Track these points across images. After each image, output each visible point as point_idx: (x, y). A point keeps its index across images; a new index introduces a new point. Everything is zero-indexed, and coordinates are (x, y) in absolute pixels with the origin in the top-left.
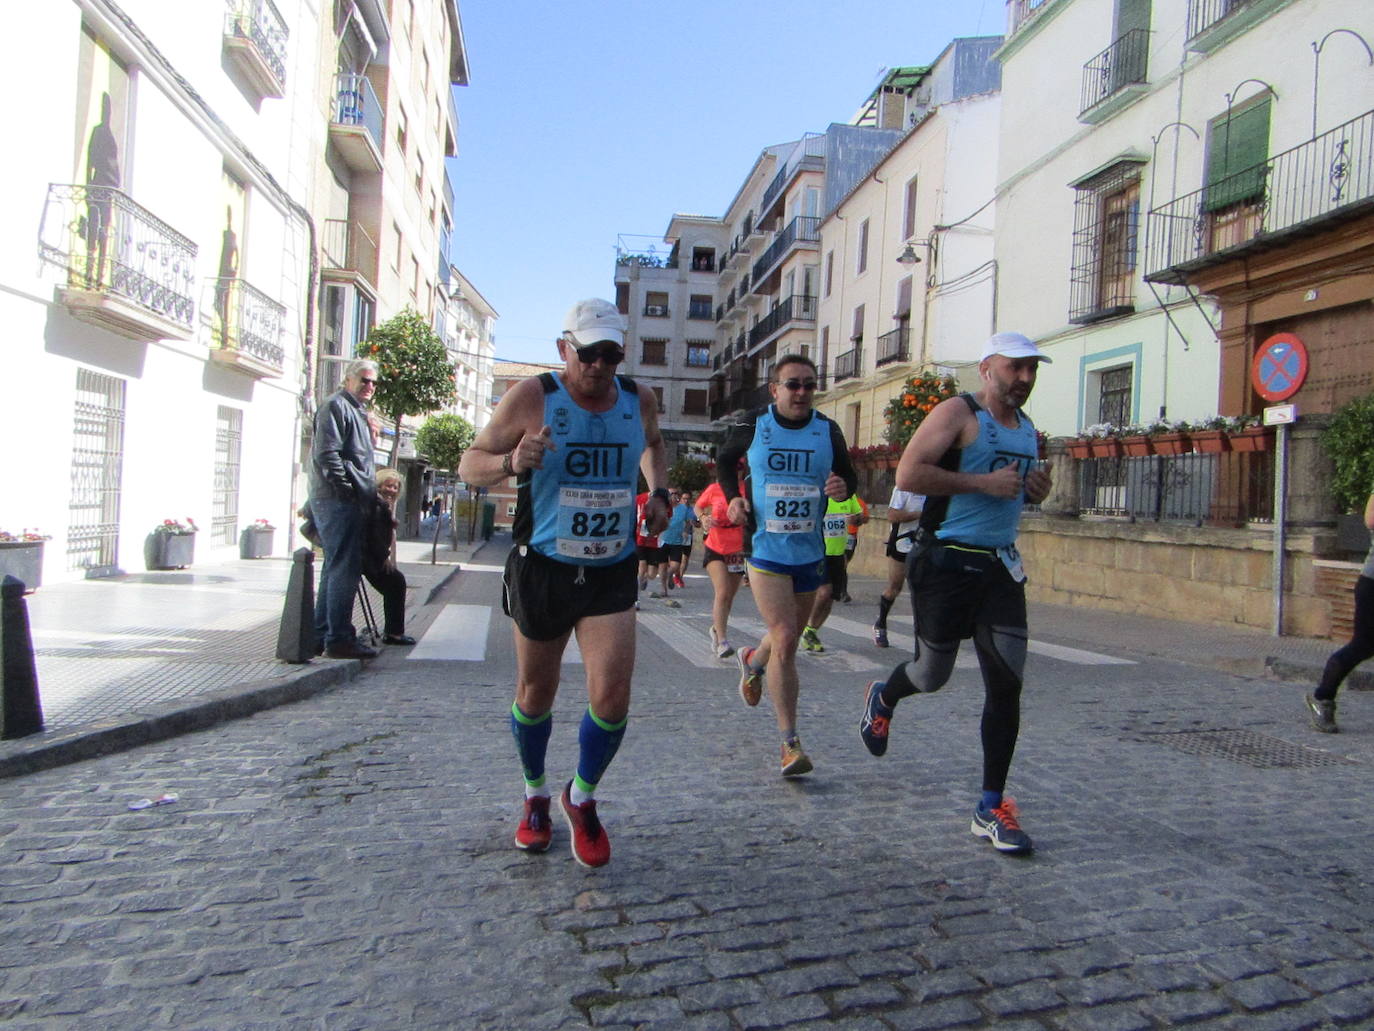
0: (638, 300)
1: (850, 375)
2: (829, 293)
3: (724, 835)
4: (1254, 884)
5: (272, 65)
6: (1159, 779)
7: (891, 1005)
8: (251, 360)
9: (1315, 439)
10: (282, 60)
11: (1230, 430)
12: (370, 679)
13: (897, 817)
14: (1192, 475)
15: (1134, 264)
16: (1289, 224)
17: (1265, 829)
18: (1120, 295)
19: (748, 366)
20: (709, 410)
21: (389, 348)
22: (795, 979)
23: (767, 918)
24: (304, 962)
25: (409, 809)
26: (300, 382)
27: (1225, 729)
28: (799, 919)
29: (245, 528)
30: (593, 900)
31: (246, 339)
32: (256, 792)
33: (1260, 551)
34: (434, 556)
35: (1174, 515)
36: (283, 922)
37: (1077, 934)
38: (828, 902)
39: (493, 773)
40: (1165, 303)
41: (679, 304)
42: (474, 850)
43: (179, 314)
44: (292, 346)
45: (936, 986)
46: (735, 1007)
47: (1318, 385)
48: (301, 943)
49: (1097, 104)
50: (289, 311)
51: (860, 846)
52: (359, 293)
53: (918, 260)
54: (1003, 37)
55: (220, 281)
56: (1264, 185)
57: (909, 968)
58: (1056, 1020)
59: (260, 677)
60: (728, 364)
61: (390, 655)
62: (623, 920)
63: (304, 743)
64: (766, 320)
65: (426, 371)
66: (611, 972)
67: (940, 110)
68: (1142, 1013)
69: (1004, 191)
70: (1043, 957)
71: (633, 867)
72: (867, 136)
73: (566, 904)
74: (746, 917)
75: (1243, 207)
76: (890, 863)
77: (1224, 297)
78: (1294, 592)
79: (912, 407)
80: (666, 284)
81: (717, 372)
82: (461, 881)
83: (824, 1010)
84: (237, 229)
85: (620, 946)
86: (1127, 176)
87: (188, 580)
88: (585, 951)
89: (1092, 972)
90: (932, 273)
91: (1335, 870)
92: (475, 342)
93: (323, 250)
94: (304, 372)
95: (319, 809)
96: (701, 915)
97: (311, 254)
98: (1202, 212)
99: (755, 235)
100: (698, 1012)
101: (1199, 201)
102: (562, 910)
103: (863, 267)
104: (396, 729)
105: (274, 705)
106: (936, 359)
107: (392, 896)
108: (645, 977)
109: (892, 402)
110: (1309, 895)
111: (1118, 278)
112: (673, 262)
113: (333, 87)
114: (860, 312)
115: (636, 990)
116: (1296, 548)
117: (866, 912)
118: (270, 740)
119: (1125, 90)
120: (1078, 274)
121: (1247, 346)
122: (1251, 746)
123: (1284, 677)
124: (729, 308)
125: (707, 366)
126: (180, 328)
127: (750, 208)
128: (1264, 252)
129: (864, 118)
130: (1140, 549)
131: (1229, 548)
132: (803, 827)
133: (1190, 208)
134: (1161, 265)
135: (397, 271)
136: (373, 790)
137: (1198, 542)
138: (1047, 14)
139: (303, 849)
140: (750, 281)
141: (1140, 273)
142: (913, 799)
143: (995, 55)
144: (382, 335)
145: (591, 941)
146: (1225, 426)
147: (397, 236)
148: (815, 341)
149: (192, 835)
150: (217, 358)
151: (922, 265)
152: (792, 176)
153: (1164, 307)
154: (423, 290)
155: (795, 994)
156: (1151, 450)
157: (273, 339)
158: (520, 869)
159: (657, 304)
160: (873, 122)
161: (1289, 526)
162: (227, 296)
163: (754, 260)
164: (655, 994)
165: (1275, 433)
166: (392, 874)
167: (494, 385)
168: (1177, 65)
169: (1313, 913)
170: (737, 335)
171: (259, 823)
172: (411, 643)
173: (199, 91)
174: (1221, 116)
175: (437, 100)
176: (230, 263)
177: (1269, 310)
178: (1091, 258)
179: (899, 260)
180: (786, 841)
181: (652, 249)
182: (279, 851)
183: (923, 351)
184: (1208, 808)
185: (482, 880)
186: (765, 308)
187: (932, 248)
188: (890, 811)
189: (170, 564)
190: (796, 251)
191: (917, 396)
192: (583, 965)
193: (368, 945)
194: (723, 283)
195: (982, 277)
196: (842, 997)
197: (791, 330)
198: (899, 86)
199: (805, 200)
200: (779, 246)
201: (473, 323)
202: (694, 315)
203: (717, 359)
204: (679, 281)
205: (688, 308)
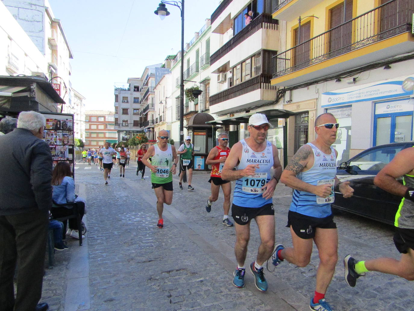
0: (120, 99)
2: (156, 104)
19: (145, 117)
20: (139, 125)
41: (131, 99)
60: (142, 115)
67: (166, 76)
72: (164, 70)
80: (127, 95)
81: (140, 117)
90: (166, 106)
92: (79, 106)
99: (145, 86)
106: (167, 122)
112: (129, 90)
124: (142, 102)
125: (138, 115)
138: (174, 67)
148: (155, 113)
152: (149, 76)
159: (125, 100)
163: (145, 92)
167: (85, 117)
179: (160, 103)
181: (124, 86)
183: (165, 120)
187: (166, 101)
190: (149, 94)
194: (141, 94)
197: (149, 111)
198: (170, 59)
199: (151, 83)
200: (148, 91)
201: (79, 101)
202: (135, 102)
203: (140, 113)
204: (131, 94)
205: (133, 100)
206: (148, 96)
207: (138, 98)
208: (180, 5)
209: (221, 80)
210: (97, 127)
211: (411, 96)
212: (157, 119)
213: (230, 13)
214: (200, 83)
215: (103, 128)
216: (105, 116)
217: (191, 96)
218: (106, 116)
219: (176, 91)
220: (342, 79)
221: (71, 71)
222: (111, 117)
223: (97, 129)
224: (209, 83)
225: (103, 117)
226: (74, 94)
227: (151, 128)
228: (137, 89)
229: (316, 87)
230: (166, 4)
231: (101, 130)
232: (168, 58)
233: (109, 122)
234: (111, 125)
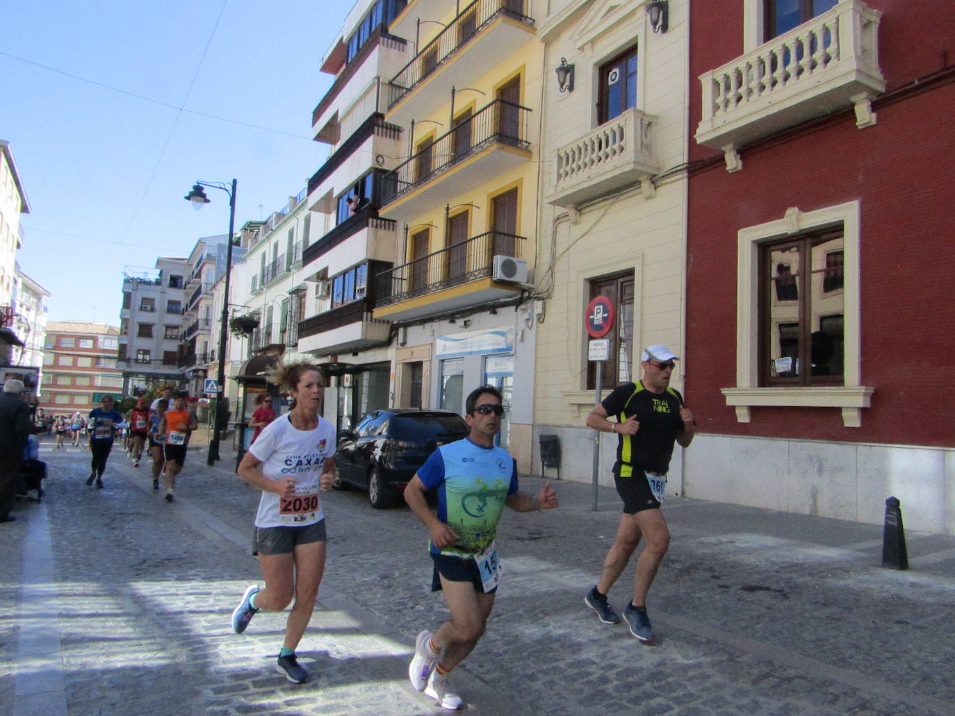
0: (136, 302)
19: (189, 345)
20: (177, 363)
41: (161, 305)
67: (235, 266)
80: (153, 293)
81: (180, 344)
92: (33, 312)
112: (158, 283)
125: (176, 338)
138: (252, 252)
148: (210, 339)
159: (148, 305)
167: (46, 337)
181: (146, 273)
194: (187, 294)
198: (251, 229)
199: (207, 275)
200: (198, 292)
201: (33, 300)
202: (170, 311)
203: (181, 335)
204: (161, 292)
205: (166, 307)
206: (198, 303)
207: (178, 303)
208: (230, 188)
209: (320, 294)
210: (75, 362)
211: (511, 353)
212: (213, 352)
213: (332, 189)
214: (290, 293)
215: (89, 365)
216: (97, 337)
217: (239, 329)
218: (99, 336)
219: (251, 300)
220: (456, 320)
221: (22, 240)
222: (111, 339)
223: (75, 366)
224: (305, 296)
225: (91, 338)
226: (24, 284)
227: (200, 370)
228: (175, 282)
229: (431, 327)
230: (204, 186)
231: (85, 369)
232: (249, 226)
233: (104, 351)
234: (109, 358)
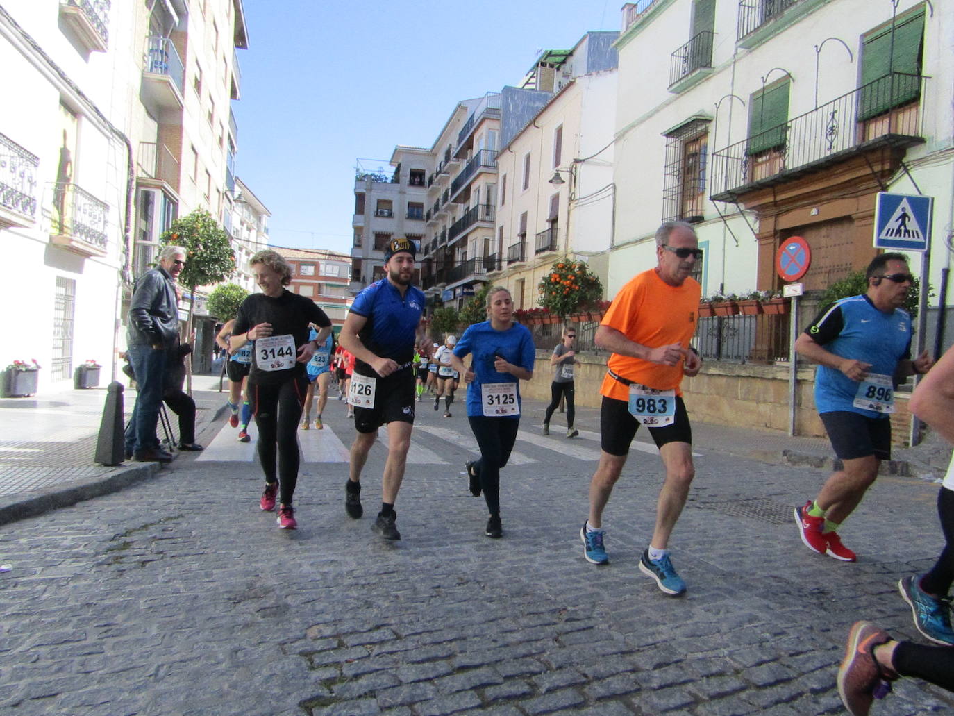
0: (371, 205)
1: (518, 260)
2: (503, 203)
3: (416, 581)
4: (766, 602)
5: (98, 28)
6: (711, 533)
7: (524, 696)
8: (82, 244)
9: (815, 306)
10: (106, 25)
11: (763, 300)
12: (167, 476)
13: (536, 565)
14: (738, 330)
15: (704, 188)
16: (800, 164)
17: (776, 565)
18: (694, 208)
19: (448, 253)
21: (186, 236)
22: (460, 680)
23: (442, 639)
24: (103, 686)
25: (190, 571)
26: (121, 260)
27: (755, 499)
28: (464, 639)
29: (78, 367)
30: (320, 631)
31: (78, 228)
32: (74, 562)
33: (781, 380)
34: (221, 386)
35: (728, 356)
36: (89, 657)
37: (650, 641)
38: (485, 626)
39: (253, 542)
40: (723, 214)
41: (400, 208)
42: (235, 599)
43: (24, 208)
44: (114, 234)
45: (554, 681)
46: (416, 703)
47: (819, 271)
48: (100, 672)
49: (680, 80)
50: (111, 207)
51: (510, 586)
52: (166, 196)
53: (563, 182)
54: (618, 32)
55: (57, 185)
56: (786, 139)
57: (537, 670)
58: (633, 700)
59: (82, 476)
60: (435, 251)
61: (184, 458)
62: (341, 645)
63: (113, 524)
64: (460, 221)
65: (213, 253)
66: (329, 683)
68: (690, 693)
69: (619, 137)
70: (628, 658)
71: (349, 607)
72: (532, 96)
73: (299, 634)
74: (427, 638)
75: (772, 151)
76: (530, 597)
77: (762, 212)
78: (803, 407)
79: (559, 283)
80: (390, 195)
81: (427, 256)
82: (224, 621)
83: (478, 701)
84: (71, 147)
85: (337, 664)
86: (699, 129)
87: (33, 405)
88: (312, 668)
89: (658, 666)
90: (573, 191)
91: (816, 591)
92: (254, 233)
93: (138, 164)
94: (124, 252)
95: (121, 572)
96: (396, 639)
97: (129, 167)
98: (746, 154)
99: (453, 162)
100: (389, 708)
101: (745, 147)
102: (298, 639)
103: (526, 186)
104: (184, 512)
105: (92, 497)
106: (575, 250)
107: (171, 635)
108: (354, 685)
109: (544, 279)
110: (800, 608)
111: (693, 197)
112: (396, 179)
113: (144, 45)
114: (524, 216)
115: (347, 695)
116: (804, 378)
117: (511, 631)
118: (88, 523)
119: (698, 71)
120: (668, 194)
121: (775, 244)
122: (771, 509)
123: (794, 463)
124: (435, 212)
126: (25, 219)
127: (450, 142)
128: (785, 182)
129: (527, 83)
130: (706, 379)
131: (762, 378)
132: (472, 574)
133: (739, 152)
134: (721, 189)
135: (194, 181)
136: (162, 558)
137: (743, 374)
139: (108, 602)
140: (450, 194)
141: (707, 195)
142: (548, 552)
143: (614, 44)
144: (181, 227)
145: (317, 660)
146: (759, 297)
147: (194, 155)
148: (494, 236)
149: (21, 595)
150: (54, 241)
151: (566, 185)
152: (479, 121)
153: (722, 217)
154: (214, 196)
155: (458, 691)
156: (713, 313)
157: (99, 228)
158: (268, 611)
159: (384, 209)
160: (533, 86)
161: (799, 363)
162: (63, 195)
163: (452, 179)
164: (360, 697)
165: (790, 302)
166: (174, 618)
168: (731, 56)
169: (802, 620)
170: (440, 230)
171: (75, 584)
172: (199, 449)
173: (40, 44)
174: (759, 91)
175: (224, 58)
176: (65, 171)
177: (790, 220)
178: (676, 183)
179: (551, 181)
180: (459, 584)
181: (381, 170)
182: (89, 605)
183: (567, 245)
184: (740, 552)
185: (240, 620)
186: (460, 212)
187: (572, 173)
188: (532, 561)
189: (19, 394)
190: (481, 173)
191: (560, 276)
192: (310, 678)
193: (152, 671)
194: (431, 194)
195: (603, 195)
196: (490, 692)
197: (477, 228)
199: (487, 137)
200: (471, 169)
201: (252, 219)
202: (410, 217)
203: (427, 248)
204: (400, 192)
205: (406, 211)
207: (420, 206)
216: (318, 262)
218: (321, 262)
222: (332, 265)
225: (312, 264)
227: (476, 282)
228: (417, 178)
233: (326, 278)
234: (331, 286)
